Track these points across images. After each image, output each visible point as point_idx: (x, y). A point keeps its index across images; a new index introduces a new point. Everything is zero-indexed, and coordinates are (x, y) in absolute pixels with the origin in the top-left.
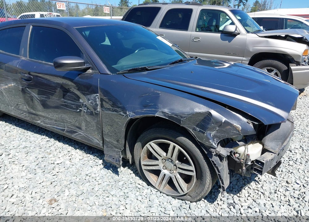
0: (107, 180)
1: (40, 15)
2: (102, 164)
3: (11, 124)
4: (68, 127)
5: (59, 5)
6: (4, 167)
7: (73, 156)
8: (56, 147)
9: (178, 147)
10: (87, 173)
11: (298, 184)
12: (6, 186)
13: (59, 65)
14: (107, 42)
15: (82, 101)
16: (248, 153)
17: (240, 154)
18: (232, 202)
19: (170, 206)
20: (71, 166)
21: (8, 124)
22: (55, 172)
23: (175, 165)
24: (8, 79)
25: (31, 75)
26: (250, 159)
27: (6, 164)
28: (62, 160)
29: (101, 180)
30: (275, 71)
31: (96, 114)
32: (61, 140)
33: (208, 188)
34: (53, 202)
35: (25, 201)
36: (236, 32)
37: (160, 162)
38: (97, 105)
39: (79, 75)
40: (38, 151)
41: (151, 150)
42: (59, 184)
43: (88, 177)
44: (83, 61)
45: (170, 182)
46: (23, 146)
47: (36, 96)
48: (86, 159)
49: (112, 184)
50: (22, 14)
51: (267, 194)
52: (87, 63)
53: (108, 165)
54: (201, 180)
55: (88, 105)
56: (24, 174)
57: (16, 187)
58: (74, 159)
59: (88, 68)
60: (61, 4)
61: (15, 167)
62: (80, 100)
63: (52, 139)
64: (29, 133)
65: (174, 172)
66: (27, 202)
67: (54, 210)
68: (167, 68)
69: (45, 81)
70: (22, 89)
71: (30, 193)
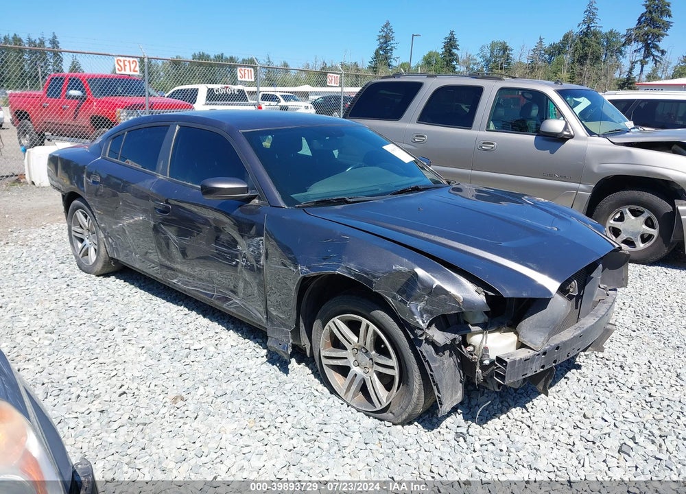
0: (268, 380)
1: (207, 89)
2: (267, 356)
3: (133, 284)
4: (218, 292)
5: (243, 72)
6: (114, 347)
7: (222, 340)
8: (198, 324)
9: (373, 327)
10: (238, 367)
11: (606, 421)
12: (114, 373)
13: (208, 191)
14: (306, 150)
15: (240, 249)
16: (487, 345)
17: (474, 347)
18: (465, 432)
19: (357, 426)
20: (216, 355)
21: (128, 283)
22: (188, 361)
23: (371, 359)
24: (135, 208)
25: (169, 204)
26: (488, 356)
27: (117, 342)
28: (203, 344)
29: (258, 379)
30: (647, 214)
31: (258, 269)
32: (208, 314)
33: (418, 399)
34: (179, 399)
35: (138, 395)
36: (565, 133)
37: (348, 353)
38: (260, 255)
39: (239, 206)
40: (167, 329)
41: (335, 331)
42: (191, 378)
43: (238, 373)
44: (245, 186)
45: (364, 389)
46: (146, 319)
47: (174, 237)
48: (242, 346)
49: (273, 386)
50: (176, 88)
51: (536, 428)
52: (253, 188)
53: (275, 357)
54: (407, 385)
55: (248, 255)
56: (142, 358)
57: (129, 375)
58: (223, 345)
59: (253, 197)
60: (246, 72)
61: (131, 348)
62: (238, 246)
63: (194, 313)
64: (159, 301)
65: (370, 370)
66: (141, 397)
67: (178, 411)
68: (380, 201)
69: (189, 214)
70: (154, 225)
71: (148, 384)
